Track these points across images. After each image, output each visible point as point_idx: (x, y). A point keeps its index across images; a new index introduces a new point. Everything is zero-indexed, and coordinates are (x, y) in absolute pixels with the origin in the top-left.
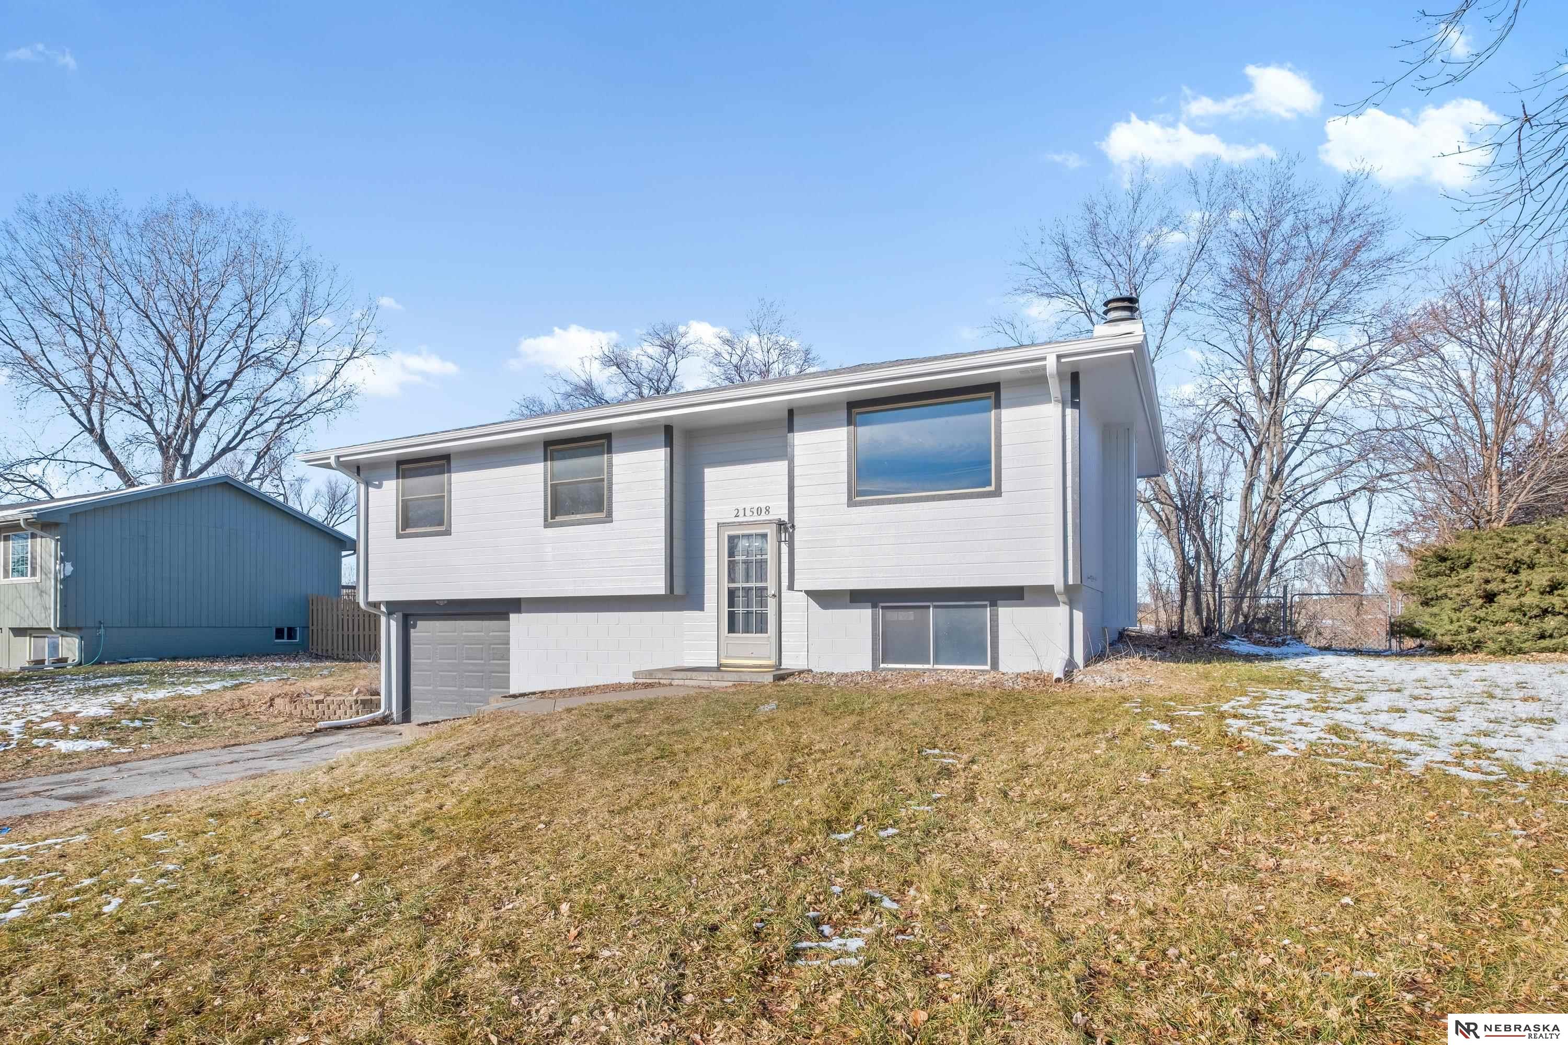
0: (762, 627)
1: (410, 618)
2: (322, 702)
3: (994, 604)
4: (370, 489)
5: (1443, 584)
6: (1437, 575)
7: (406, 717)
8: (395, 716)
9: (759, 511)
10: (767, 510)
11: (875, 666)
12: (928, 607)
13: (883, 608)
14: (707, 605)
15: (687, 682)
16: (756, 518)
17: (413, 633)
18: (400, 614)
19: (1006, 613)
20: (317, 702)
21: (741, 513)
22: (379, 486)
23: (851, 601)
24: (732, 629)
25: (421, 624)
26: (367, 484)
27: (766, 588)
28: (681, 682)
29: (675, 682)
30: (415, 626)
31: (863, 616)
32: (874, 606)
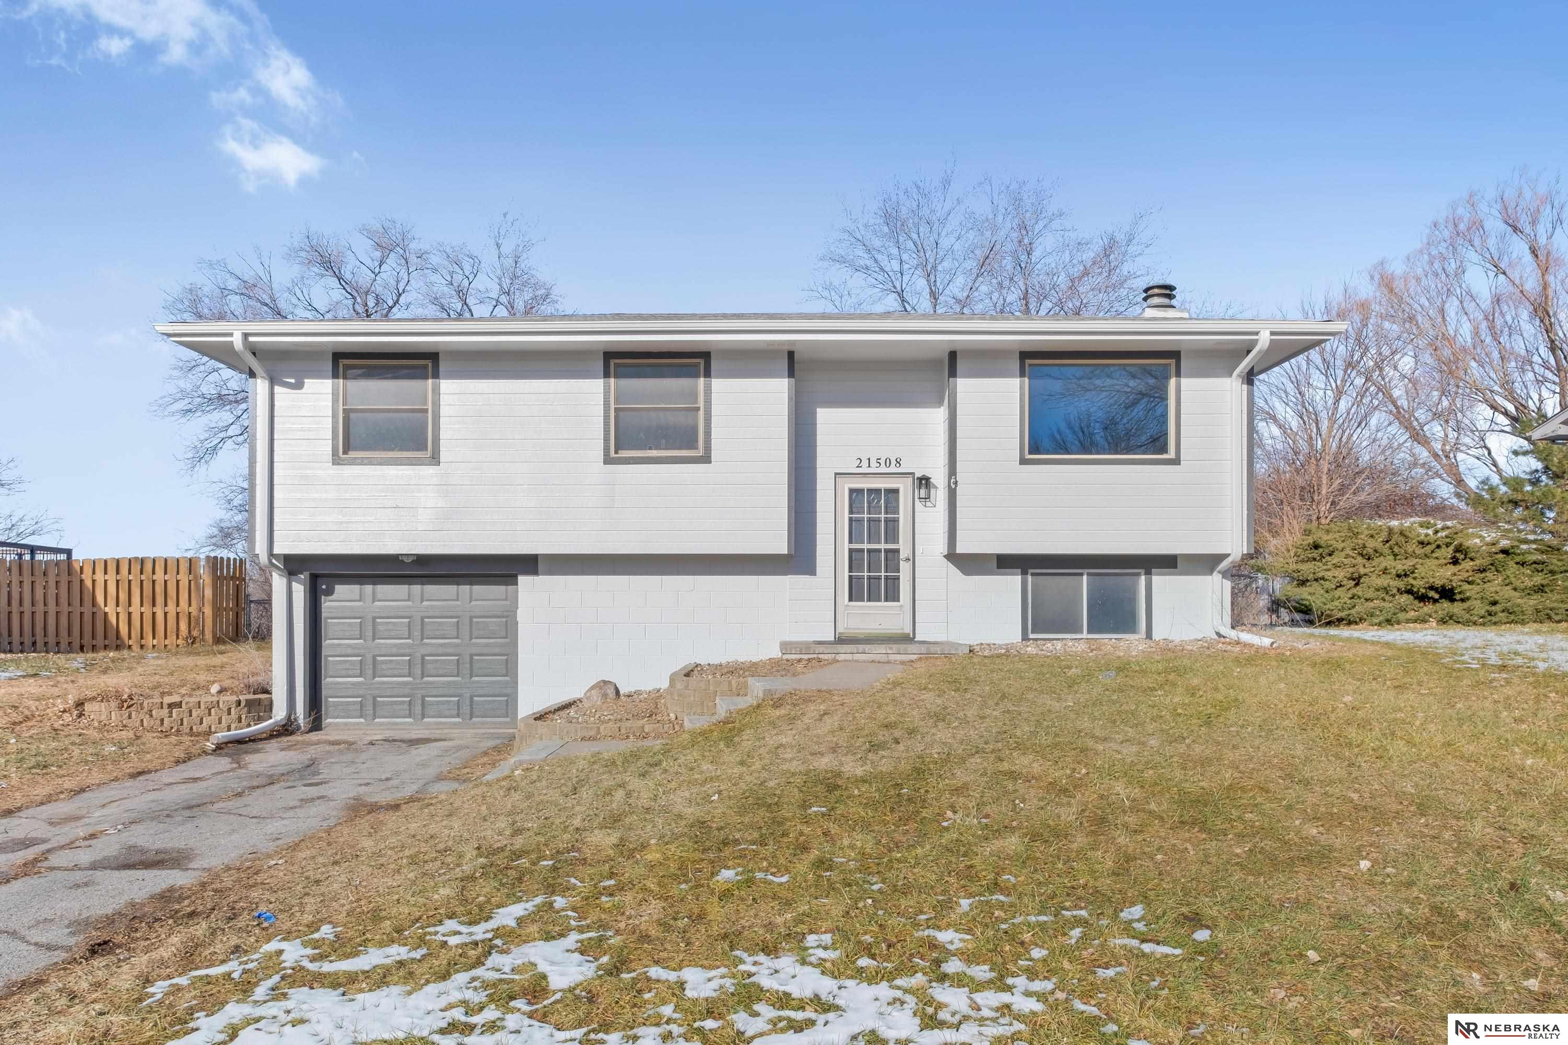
0: (893, 595)
1: (319, 581)
2: (179, 705)
3: (1148, 573)
4: (277, 389)
5: (1319, 568)
6: (1309, 560)
7: (316, 725)
8: (301, 721)
9: (888, 462)
10: (898, 462)
11: (1025, 638)
12: (1081, 574)
13: (1033, 574)
14: (819, 569)
15: (857, 657)
16: (883, 469)
17: (327, 605)
18: (307, 574)
19: (1161, 581)
20: (171, 706)
21: (865, 463)
22: (299, 386)
23: (998, 568)
24: (854, 595)
25: (341, 590)
26: (273, 381)
27: (897, 551)
28: (849, 657)
29: (841, 657)
30: (330, 592)
31: (1012, 582)
32: (1024, 573)
